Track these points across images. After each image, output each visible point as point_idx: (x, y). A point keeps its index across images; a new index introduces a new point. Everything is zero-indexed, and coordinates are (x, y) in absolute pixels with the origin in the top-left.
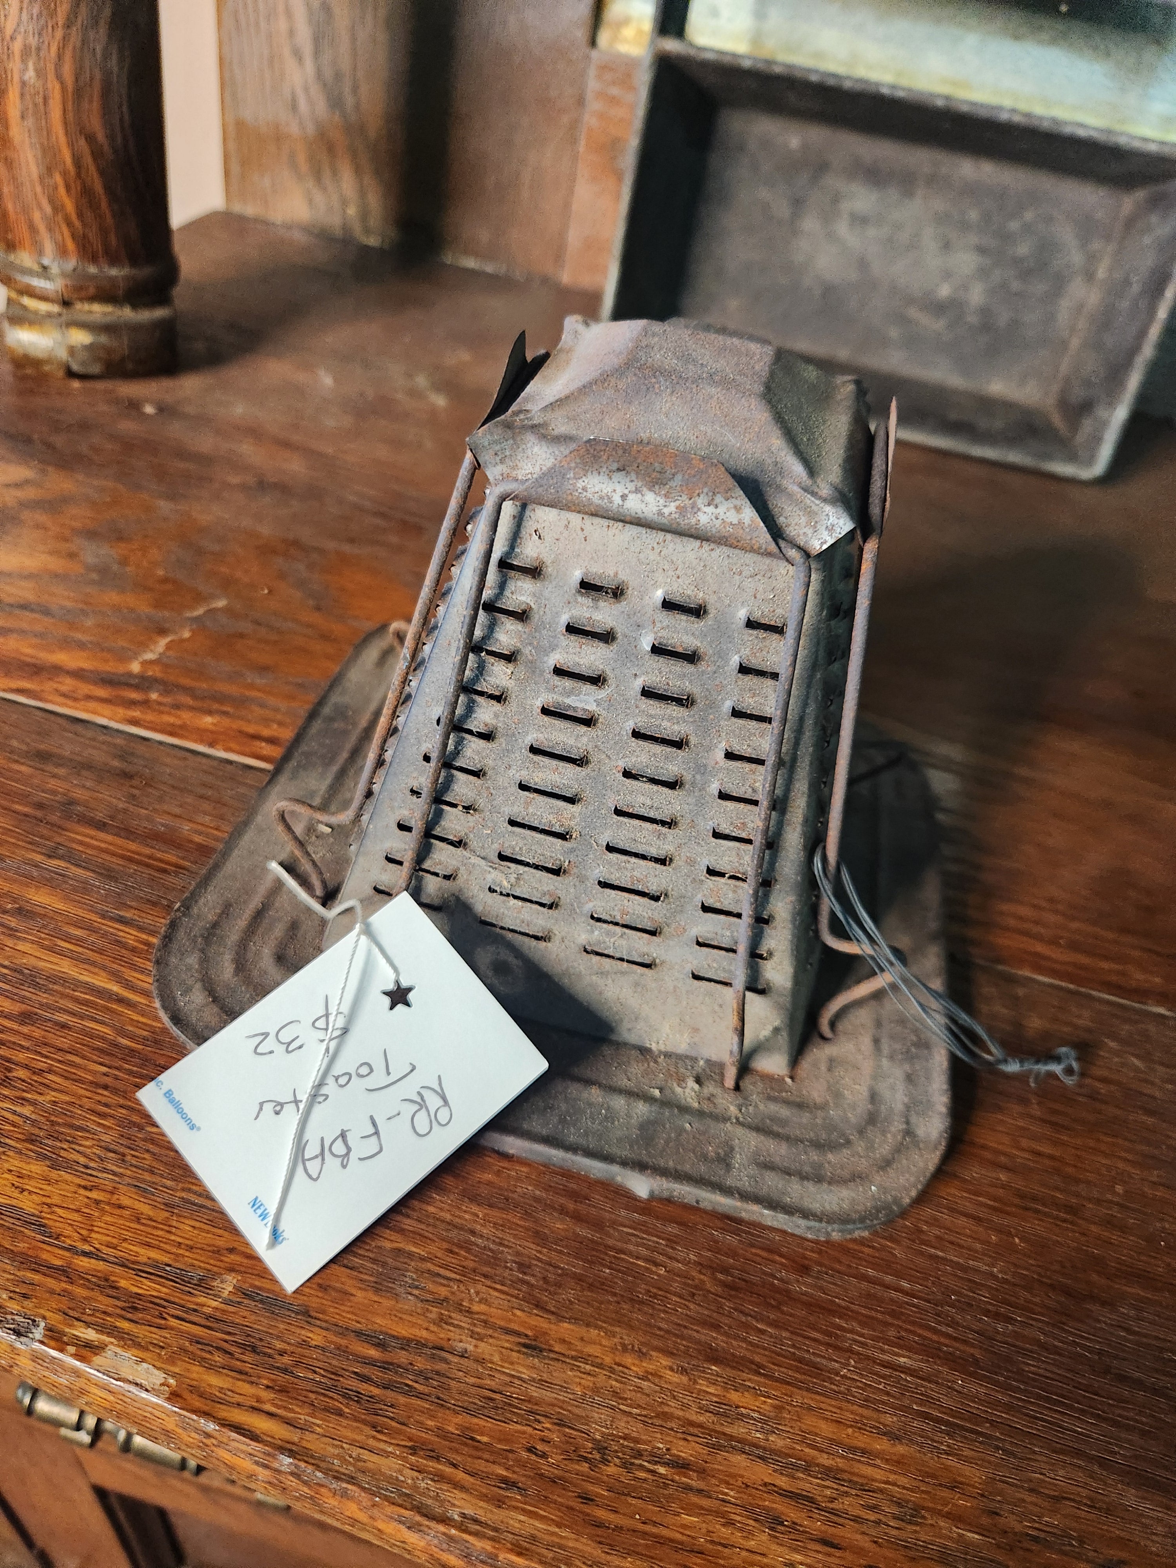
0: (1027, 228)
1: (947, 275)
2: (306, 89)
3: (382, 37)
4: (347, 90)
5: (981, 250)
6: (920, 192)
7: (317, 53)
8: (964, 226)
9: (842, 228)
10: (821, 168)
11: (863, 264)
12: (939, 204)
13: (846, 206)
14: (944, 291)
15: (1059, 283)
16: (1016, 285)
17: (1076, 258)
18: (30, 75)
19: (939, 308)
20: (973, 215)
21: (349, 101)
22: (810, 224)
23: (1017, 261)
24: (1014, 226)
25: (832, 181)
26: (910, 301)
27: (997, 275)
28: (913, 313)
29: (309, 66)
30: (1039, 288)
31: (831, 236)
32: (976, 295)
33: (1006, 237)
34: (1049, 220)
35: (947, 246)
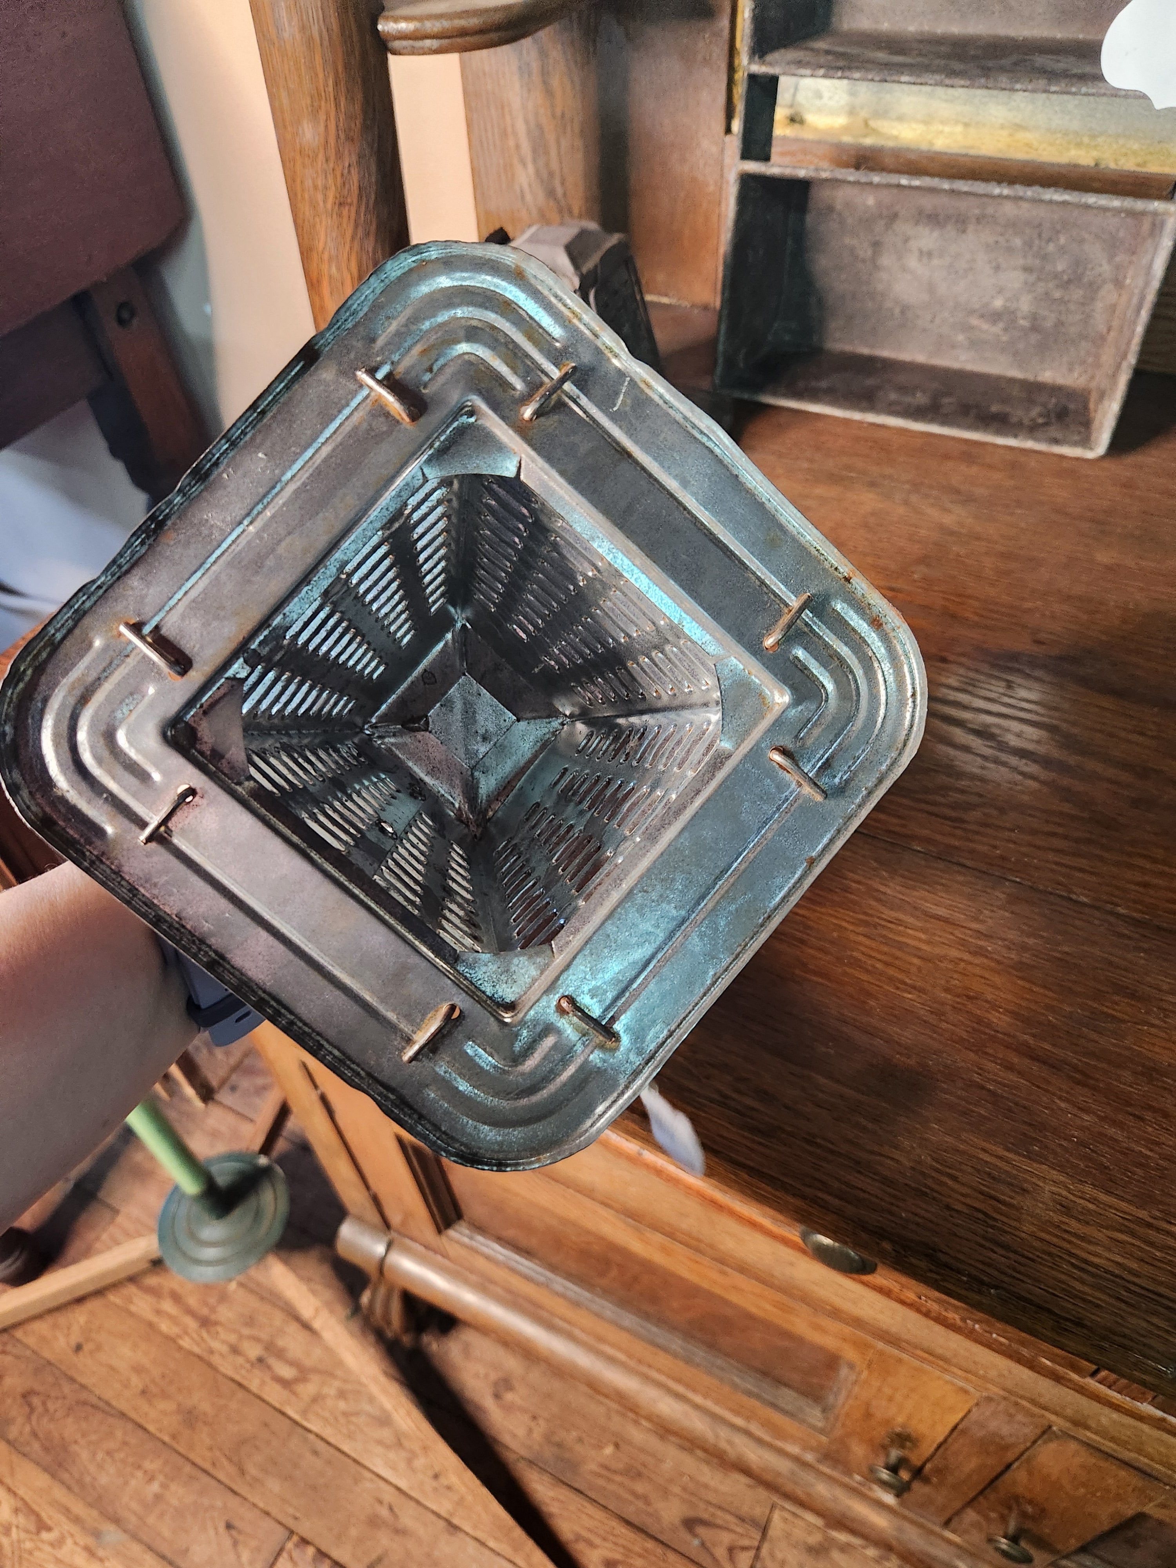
0: (1062, 250)
1: (1000, 291)
2: (530, 185)
3: (579, 143)
4: (557, 183)
5: (1027, 269)
6: (971, 228)
7: (535, 160)
8: (1010, 250)
9: (913, 262)
10: (894, 217)
11: (931, 289)
12: (987, 236)
13: (914, 244)
14: (998, 303)
15: (1093, 288)
16: (1057, 294)
17: (1106, 269)
18: (334, 270)
19: (995, 317)
20: (1018, 242)
21: (559, 191)
22: (886, 260)
23: (1056, 276)
24: (1051, 247)
25: (902, 227)
26: (971, 312)
27: (1041, 288)
28: (974, 321)
29: (531, 168)
30: (1077, 294)
31: (904, 269)
32: (1025, 305)
33: (1045, 257)
34: (1082, 241)
35: (997, 268)
